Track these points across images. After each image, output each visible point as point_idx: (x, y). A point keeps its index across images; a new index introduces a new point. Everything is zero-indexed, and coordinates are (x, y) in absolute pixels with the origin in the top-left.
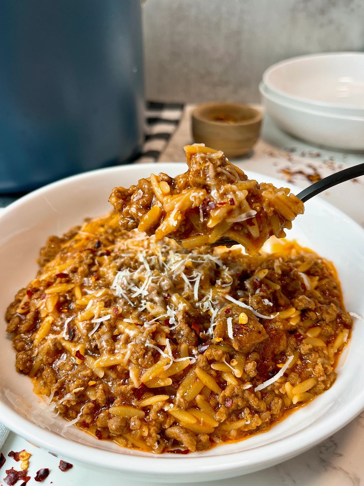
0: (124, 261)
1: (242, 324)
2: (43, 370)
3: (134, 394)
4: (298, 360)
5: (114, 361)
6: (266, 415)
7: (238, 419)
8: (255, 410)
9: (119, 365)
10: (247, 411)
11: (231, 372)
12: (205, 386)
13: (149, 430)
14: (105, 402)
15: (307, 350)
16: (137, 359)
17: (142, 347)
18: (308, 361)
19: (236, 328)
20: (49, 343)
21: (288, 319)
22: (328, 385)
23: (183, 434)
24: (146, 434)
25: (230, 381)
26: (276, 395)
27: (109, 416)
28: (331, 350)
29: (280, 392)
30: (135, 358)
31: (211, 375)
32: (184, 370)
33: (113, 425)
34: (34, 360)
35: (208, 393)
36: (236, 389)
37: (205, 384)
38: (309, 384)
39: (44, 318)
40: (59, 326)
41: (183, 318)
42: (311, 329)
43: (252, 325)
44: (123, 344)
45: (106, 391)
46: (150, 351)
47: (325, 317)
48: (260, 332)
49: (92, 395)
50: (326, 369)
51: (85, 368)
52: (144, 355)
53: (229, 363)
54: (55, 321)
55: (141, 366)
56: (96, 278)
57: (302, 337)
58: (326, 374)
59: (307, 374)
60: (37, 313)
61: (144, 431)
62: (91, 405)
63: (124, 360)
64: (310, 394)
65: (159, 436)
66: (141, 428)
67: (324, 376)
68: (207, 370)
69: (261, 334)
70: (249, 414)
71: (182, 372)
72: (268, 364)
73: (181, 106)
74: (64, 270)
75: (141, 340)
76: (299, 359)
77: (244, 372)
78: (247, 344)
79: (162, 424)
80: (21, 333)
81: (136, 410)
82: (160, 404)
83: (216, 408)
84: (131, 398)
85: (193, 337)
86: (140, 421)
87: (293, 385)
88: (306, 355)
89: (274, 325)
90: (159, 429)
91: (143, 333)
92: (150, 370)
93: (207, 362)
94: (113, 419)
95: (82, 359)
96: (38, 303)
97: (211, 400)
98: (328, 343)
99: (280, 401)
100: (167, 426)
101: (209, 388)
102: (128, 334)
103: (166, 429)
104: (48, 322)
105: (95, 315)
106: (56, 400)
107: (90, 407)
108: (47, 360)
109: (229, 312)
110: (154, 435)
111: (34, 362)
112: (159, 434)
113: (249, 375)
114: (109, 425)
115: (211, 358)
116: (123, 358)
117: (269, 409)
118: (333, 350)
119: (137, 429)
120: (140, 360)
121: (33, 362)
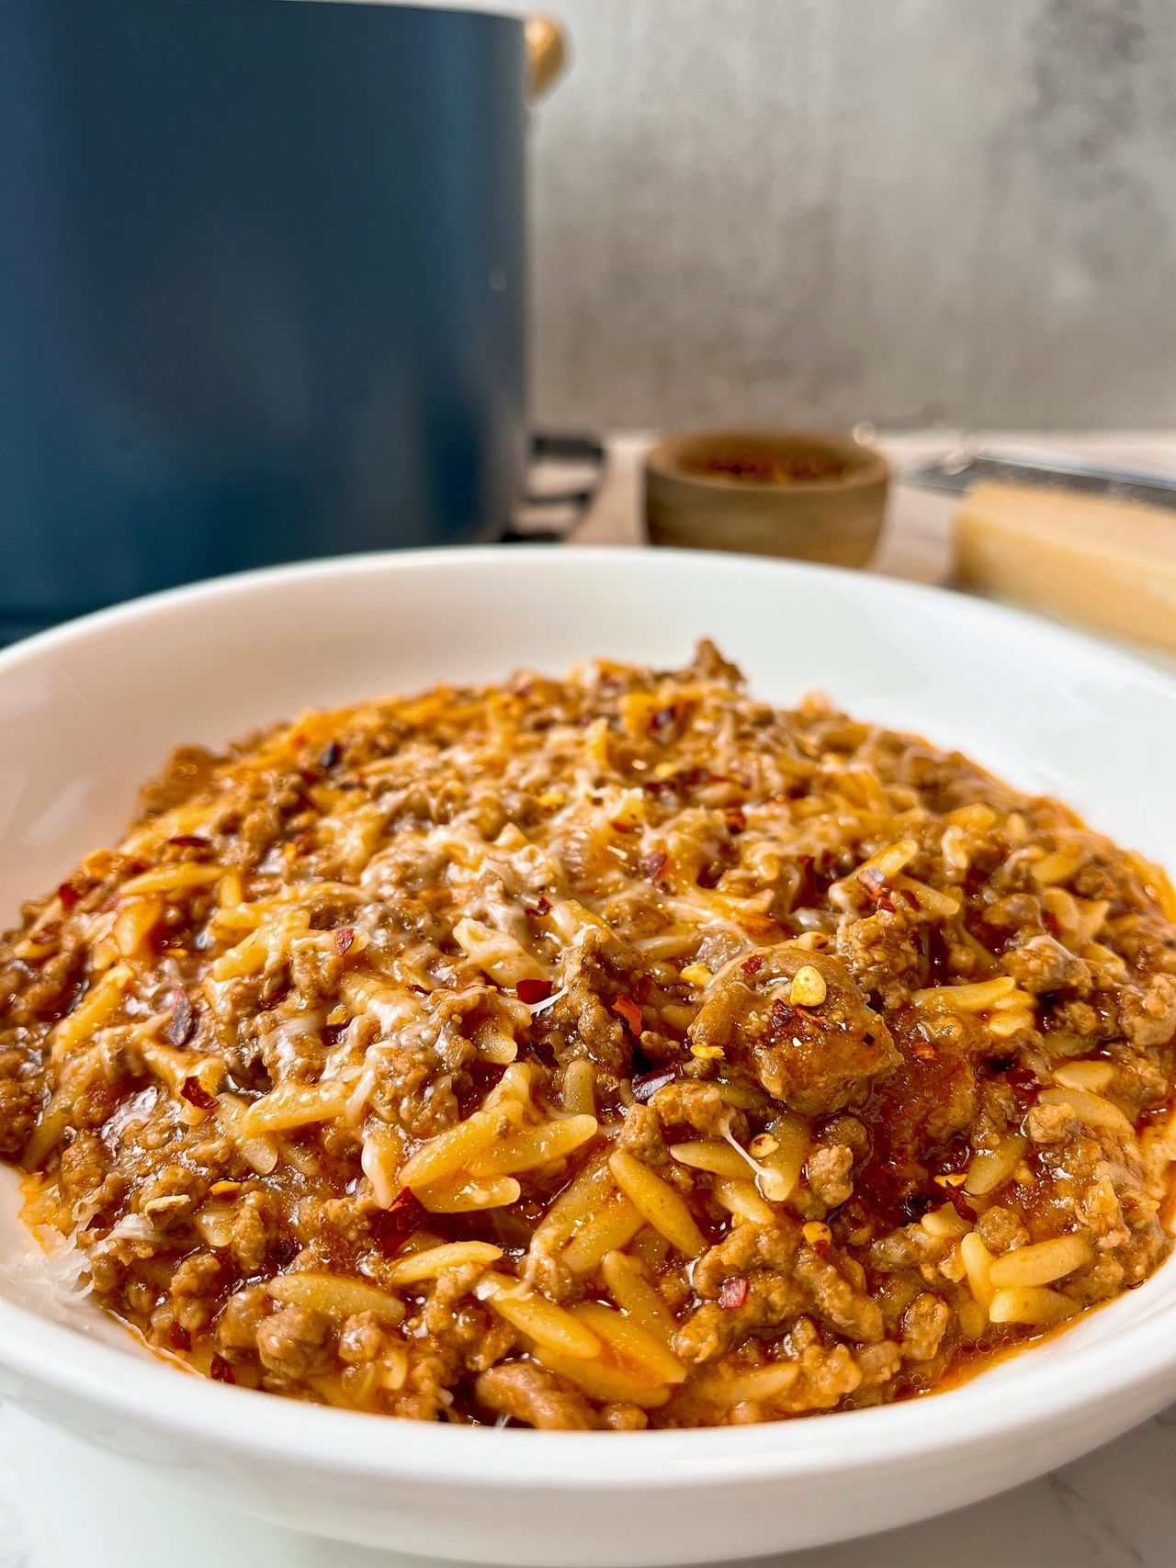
0: (408, 798)
1: (801, 1006)
2: (66, 1143)
3: (370, 1233)
4: (1017, 1165)
5: (312, 1105)
6: (882, 1358)
7: (769, 1360)
8: (840, 1332)
9: (329, 1123)
10: (803, 1332)
11: (748, 1181)
12: (647, 1226)
13: (412, 1366)
14: (261, 1256)
15: (1053, 1127)
16: (395, 1102)
17: (419, 1057)
18: (1060, 1172)
19: (778, 1016)
20: (103, 1053)
21: (985, 1015)
22: (1139, 1270)
23: (540, 1390)
24: (396, 1379)
25: (745, 1210)
26: (927, 1289)
27: (266, 1306)
28: (1153, 1146)
29: (941, 1275)
30: (387, 1097)
31: (672, 1183)
32: (570, 1158)
33: (273, 1337)
34: (42, 1109)
35: (657, 1250)
36: (764, 1240)
37: (645, 1214)
38: (1061, 1256)
39: (102, 972)
40: (147, 1000)
41: (582, 973)
42: (1075, 1062)
43: (840, 1013)
44: (353, 1050)
45: (271, 1219)
46: (445, 1074)
47: (1131, 1025)
48: (869, 1040)
49: (217, 1229)
50: (1129, 1208)
51: (213, 1136)
52: (422, 1085)
53: (746, 1147)
54: (138, 983)
55: (406, 1126)
56: (301, 847)
57: (1037, 1081)
58: (1129, 1224)
59: (1053, 1220)
60: (83, 953)
61: (389, 1369)
62: (207, 1262)
63: (348, 1102)
64: (1063, 1299)
65: (448, 1398)
66: (379, 1353)
67: (1120, 1230)
68: (654, 1160)
69: (876, 1048)
70: (813, 1342)
71: (563, 1162)
72: (899, 1170)
74: (198, 824)
75: (419, 1036)
76: (1022, 1163)
77: (803, 1183)
78: (816, 1078)
79: (464, 1351)
80: (16, 1025)
81: (372, 1295)
82: (465, 1273)
83: (680, 1311)
84: (362, 1248)
85: (613, 1042)
86: (378, 1331)
87: (996, 1252)
88: (1049, 1146)
89: (928, 1026)
90: (454, 1372)
91: (429, 1014)
92: (439, 1143)
93: (660, 1131)
94: (276, 1316)
95: (206, 1108)
96: (88, 925)
97: (664, 1280)
98: (1142, 1125)
99: (942, 1311)
100: (481, 1360)
101: (660, 1235)
102: (375, 1016)
103: (477, 1374)
104: (113, 983)
105: (271, 954)
106: (89, 1242)
107: (201, 1268)
108: (85, 1113)
109: (758, 966)
110: (427, 1386)
111: (40, 1117)
112: (450, 1389)
113: (818, 1197)
114: (261, 1336)
115: (674, 1118)
116: (345, 1097)
117: (895, 1334)
118: (1163, 1150)
119: (363, 1362)
120: (405, 1102)
121: (35, 1117)
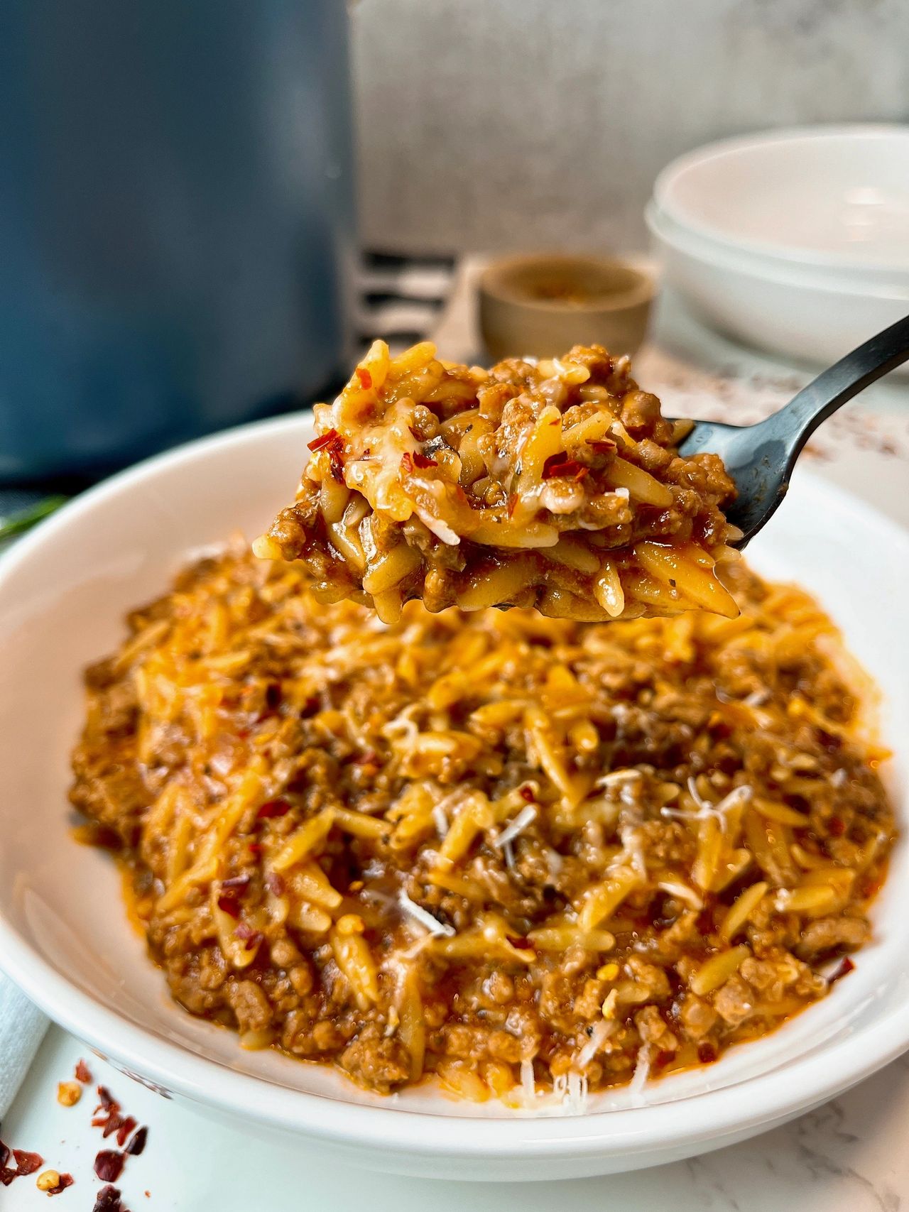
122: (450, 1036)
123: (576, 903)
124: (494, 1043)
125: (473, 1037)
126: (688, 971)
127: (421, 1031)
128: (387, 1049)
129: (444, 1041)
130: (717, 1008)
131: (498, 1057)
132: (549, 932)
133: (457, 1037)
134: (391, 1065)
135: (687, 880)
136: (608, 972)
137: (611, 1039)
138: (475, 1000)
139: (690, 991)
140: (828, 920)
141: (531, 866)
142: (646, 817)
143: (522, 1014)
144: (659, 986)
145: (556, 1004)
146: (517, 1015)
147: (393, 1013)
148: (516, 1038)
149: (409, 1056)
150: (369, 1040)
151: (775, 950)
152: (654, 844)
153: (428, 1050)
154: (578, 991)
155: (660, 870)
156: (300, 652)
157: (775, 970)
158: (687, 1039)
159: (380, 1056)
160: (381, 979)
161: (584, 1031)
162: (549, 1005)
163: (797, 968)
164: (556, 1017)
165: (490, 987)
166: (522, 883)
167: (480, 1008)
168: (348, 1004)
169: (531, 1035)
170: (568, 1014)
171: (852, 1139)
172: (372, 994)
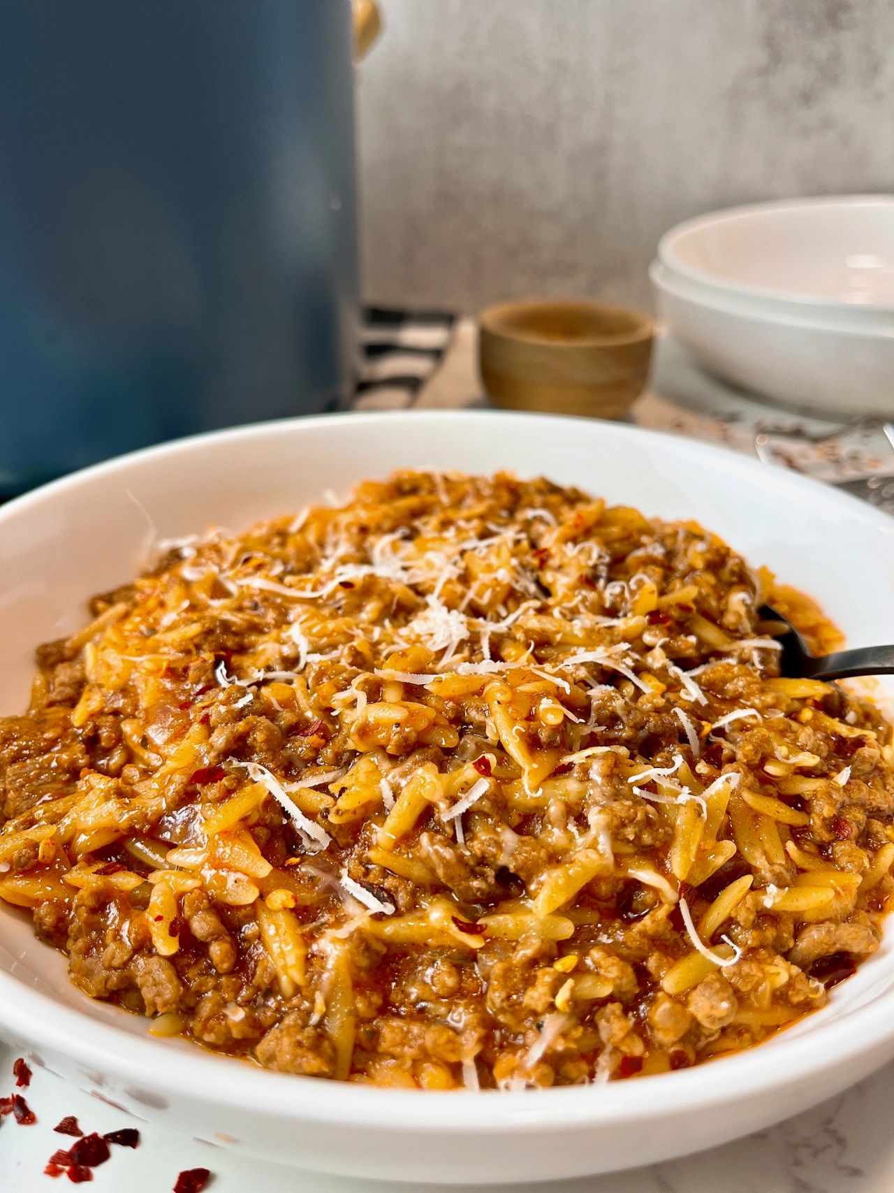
73: (448, 319)
122: (383, 1031)
123: (532, 887)
124: (431, 1037)
125: (409, 1032)
126: (659, 967)
127: (350, 1021)
128: (308, 1038)
129: (375, 1035)
130: (691, 1009)
131: (435, 1056)
132: (501, 918)
133: (390, 1030)
134: (310, 1055)
135: (661, 868)
136: (567, 962)
137: (564, 1035)
138: (414, 992)
139: (661, 990)
140: (827, 924)
141: (482, 843)
142: (616, 796)
143: (467, 1007)
144: (625, 980)
145: (504, 995)
146: (461, 1009)
147: (319, 999)
148: (457, 1032)
149: (334, 1049)
150: (289, 1027)
151: (763, 952)
152: (623, 825)
153: (358, 1047)
154: (529, 982)
155: (631, 856)
156: (256, 629)
157: (762, 970)
158: (657, 1045)
159: (299, 1044)
160: (310, 961)
161: (534, 1027)
162: (496, 997)
163: (789, 970)
164: (502, 1010)
165: (432, 977)
166: (472, 863)
167: (419, 1000)
168: (271, 989)
169: (474, 1029)
170: (517, 1007)
171: (856, 1172)
172: (298, 977)
